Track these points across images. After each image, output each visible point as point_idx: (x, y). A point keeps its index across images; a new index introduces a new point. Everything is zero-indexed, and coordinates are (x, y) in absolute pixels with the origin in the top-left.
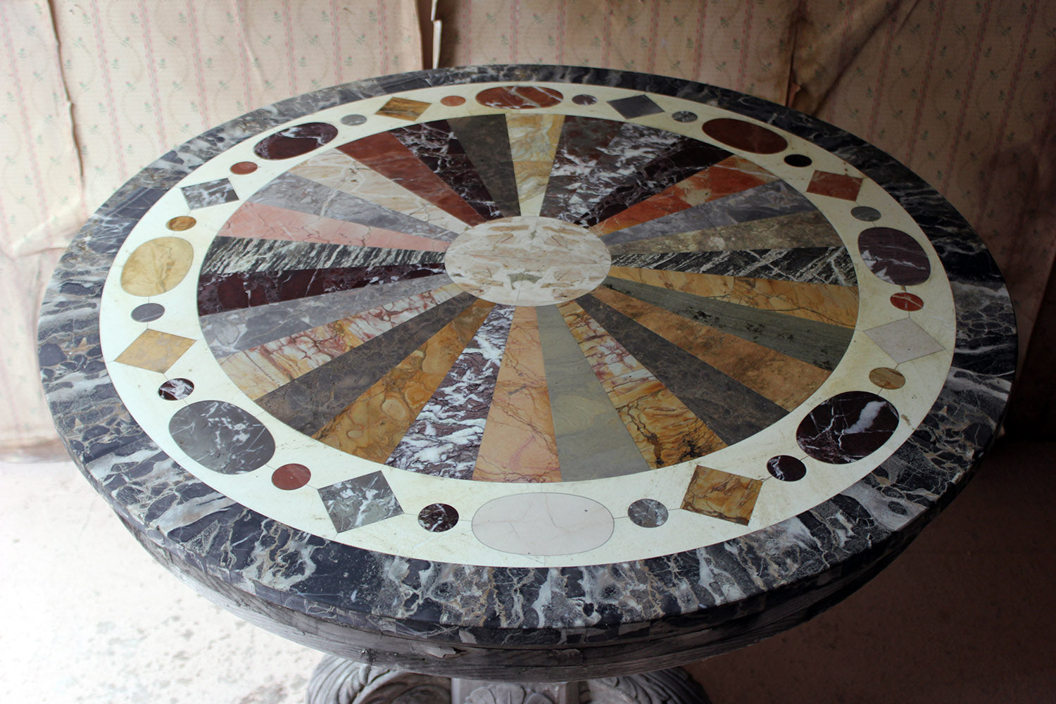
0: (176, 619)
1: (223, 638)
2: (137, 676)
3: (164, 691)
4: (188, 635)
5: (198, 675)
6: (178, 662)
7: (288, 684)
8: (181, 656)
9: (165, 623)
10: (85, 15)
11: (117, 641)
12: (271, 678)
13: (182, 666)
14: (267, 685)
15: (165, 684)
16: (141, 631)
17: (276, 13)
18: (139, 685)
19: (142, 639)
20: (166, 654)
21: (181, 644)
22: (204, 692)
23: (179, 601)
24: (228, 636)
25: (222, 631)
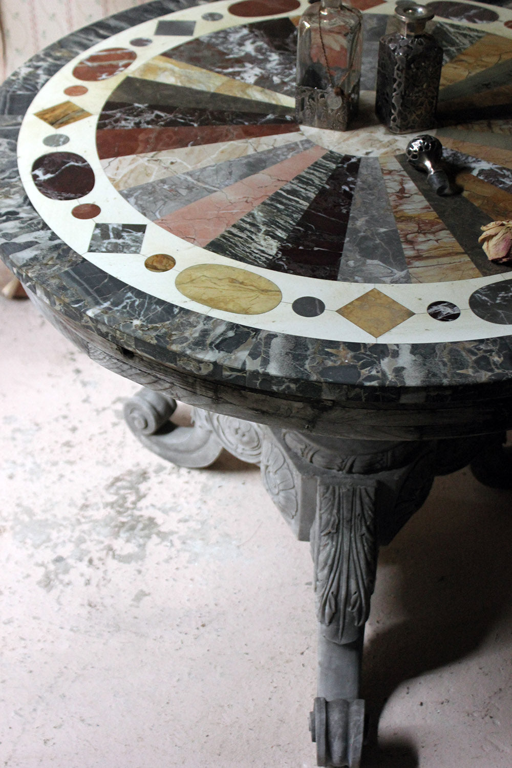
0: (65, 417)
1: (101, 434)
2: (33, 456)
3: (54, 469)
4: (74, 429)
5: (80, 459)
6: (66, 449)
7: (151, 470)
8: (68, 444)
9: (57, 420)
11: (18, 430)
12: (138, 464)
13: (68, 452)
14: (134, 469)
15: (55, 464)
16: (37, 425)
18: (35, 463)
19: (37, 430)
20: (57, 442)
21: (68, 436)
22: (85, 471)
23: (67, 405)
24: (105, 432)
25: (100, 428)
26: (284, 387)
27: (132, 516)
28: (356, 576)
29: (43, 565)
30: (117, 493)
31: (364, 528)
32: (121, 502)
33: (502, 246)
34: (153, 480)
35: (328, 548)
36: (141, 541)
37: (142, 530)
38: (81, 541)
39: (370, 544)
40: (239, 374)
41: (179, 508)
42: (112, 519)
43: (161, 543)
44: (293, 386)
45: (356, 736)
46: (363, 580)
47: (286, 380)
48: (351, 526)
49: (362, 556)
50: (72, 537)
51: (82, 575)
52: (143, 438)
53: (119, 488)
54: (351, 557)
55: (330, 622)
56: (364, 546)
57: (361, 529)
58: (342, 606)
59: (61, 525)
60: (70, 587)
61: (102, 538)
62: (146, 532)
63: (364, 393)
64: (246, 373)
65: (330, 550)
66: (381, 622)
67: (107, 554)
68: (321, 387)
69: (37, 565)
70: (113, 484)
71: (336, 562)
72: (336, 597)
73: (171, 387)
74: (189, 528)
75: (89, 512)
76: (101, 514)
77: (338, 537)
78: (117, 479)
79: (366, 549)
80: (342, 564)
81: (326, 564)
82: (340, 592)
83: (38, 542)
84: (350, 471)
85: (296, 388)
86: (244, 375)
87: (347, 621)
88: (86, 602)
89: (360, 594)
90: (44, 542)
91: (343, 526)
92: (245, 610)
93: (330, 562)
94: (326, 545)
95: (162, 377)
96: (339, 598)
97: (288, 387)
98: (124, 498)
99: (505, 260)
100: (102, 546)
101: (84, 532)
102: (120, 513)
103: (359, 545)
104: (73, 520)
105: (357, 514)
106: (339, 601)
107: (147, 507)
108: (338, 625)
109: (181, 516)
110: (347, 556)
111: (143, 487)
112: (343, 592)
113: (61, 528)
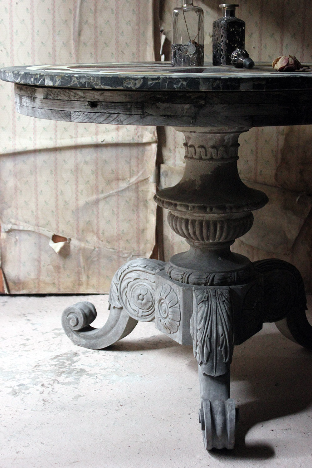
0: (21, 335)
1: (46, 341)
3: (16, 353)
4: (28, 340)
5: (33, 349)
7: (80, 352)
8: (24, 344)
9: (16, 336)
10: (7, 53)
12: (71, 351)
13: (25, 347)
14: (69, 352)
15: (16, 351)
16: (3, 338)
17: (91, 53)
20: (17, 344)
21: (24, 342)
23: (23, 331)
24: (48, 340)
25: (45, 339)
26: (180, 84)
27: (69, 369)
28: (222, 323)
29: (11, 387)
30: (58, 361)
31: (224, 299)
32: (61, 364)
33: (284, 62)
34: (82, 356)
35: (203, 308)
36: (76, 377)
37: (76, 373)
38: (35, 378)
39: (228, 306)
40: (156, 81)
41: (100, 365)
42: (55, 370)
43: (90, 378)
44: (185, 83)
45: (230, 411)
46: (226, 325)
47: (181, 80)
48: (216, 298)
49: (224, 311)
50: (29, 377)
51: (38, 390)
52: (74, 336)
53: (59, 359)
54: (218, 312)
55: (207, 361)
56: (225, 307)
57: (222, 298)
58: (214, 347)
59: (22, 373)
60: (30, 395)
61: (49, 377)
62: (80, 374)
63: (221, 83)
64: (160, 80)
65: (204, 309)
66: (240, 402)
67: (54, 383)
68: (199, 81)
69: (7, 387)
70: (55, 358)
71: (208, 315)
72: (210, 339)
73: (117, 116)
74: (107, 371)
75: (41, 368)
76: (49, 368)
77: (208, 302)
78: (57, 356)
79: (226, 308)
80: (212, 315)
81: (202, 318)
82: (212, 335)
83: (7, 379)
84: (212, 284)
85: (186, 84)
86: (159, 81)
87: (218, 359)
88: (41, 399)
89: (225, 335)
90: (11, 379)
91: (211, 298)
92: (149, 399)
93: (205, 315)
94: (202, 307)
95: (113, 112)
96: (212, 340)
97: (182, 84)
98: (64, 363)
99: (286, 67)
100: (50, 380)
101: (38, 375)
102: (61, 368)
103: (222, 306)
104: (30, 371)
105: (219, 294)
106: (212, 343)
107: (79, 366)
108: (213, 363)
109: (101, 367)
110: (215, 311)
111: (75, 359)
112: (214, 335)
113: (22, 374)
